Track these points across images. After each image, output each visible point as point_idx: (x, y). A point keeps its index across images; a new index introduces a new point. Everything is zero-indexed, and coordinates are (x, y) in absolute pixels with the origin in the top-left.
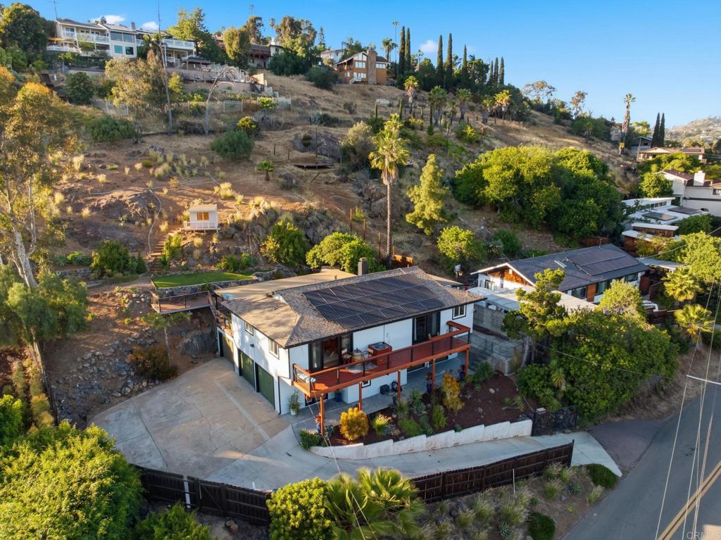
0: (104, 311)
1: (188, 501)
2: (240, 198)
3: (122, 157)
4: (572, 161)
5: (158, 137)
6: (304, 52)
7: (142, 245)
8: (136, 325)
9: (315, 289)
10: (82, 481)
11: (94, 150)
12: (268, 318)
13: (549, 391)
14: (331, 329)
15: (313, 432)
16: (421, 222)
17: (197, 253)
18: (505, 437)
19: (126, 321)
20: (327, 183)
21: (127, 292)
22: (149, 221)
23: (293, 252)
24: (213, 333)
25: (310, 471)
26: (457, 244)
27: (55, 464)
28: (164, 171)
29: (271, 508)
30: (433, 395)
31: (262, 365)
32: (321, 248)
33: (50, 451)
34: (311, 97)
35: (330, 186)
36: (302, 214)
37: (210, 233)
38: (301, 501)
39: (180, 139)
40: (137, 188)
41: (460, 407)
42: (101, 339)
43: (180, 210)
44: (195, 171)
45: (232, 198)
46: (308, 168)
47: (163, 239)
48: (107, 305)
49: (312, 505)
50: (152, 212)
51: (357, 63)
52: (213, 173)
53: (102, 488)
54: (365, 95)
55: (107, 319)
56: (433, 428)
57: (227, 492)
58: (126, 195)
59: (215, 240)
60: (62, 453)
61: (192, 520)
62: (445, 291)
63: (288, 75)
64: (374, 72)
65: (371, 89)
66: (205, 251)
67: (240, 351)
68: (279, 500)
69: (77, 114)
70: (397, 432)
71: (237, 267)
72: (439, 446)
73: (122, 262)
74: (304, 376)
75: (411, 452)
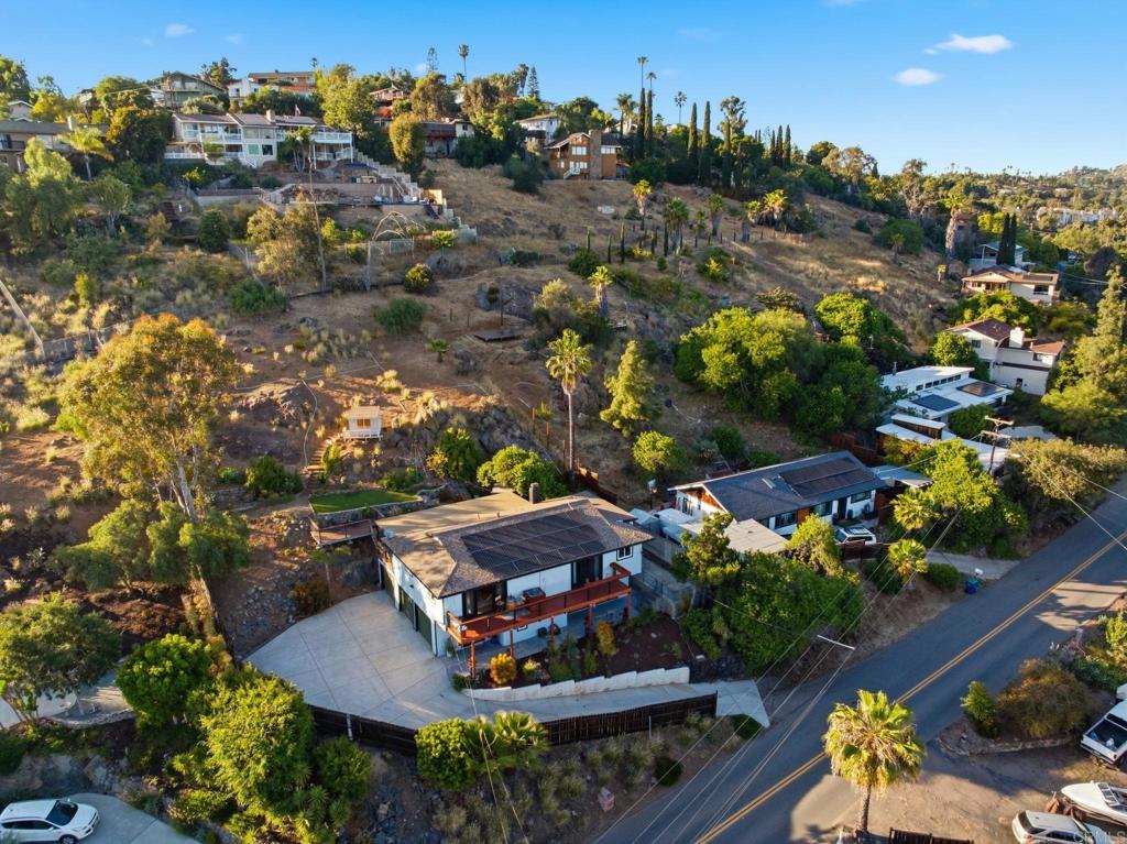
0: (263, 539)
1: (350, 734)
2: (406, 392)
3: (270, 334)
4: (842, 314)
5: (310, 299)
6: (501, 132)
7: (296, 457)
8: (296, 556)
9: (473, 531)
10: (271, 715)
11: (236, 323)
12: (427, 563)
13: (709, 639)
14: (485, 577)
15: (466, 675)
16: (618, 421)
17: (357, 467)
18: (660, 684)
19: (286, 552)
20: (512, 363)
21: (284, 518)
22: (304, 425)
23: (463, 466)
24: (374, 564)
25: (459, 711)
26: (654, 454)
27: (248, 701)
28: (319, 354)
29: (418, 741)
30: (589, 640)
31: (421, 606)
32: (492, 466)
33: (242, 691)
34: (506, 213)
35: (516, 367)
36: (477, 415)
37: (372, 441)
38: (442, 737)
39: (336, 301)
40: (288, 380)
41: (613, 653)
42: (264, 574)
43: (339, 410)
44: (354, 352)
45: (397, 391)
46: (491, 341)
47: (320, 447)
48: (265, 533)
49: (450, 740)
50: (307, 413)
51: (574, 148)
52: (376, 352)
53: (287, 721)
54: (582, 199)
55: (266, 550)
56: (583, 674)
57: (383, 728)
58: (276, 390)
59: (377, 451)
60: (252, 693)
61: (355, 748)
62: (612, 530)
63: (479, 167)
64: (599, 160)
65: (592, 189)
66: (366, 464)
67: (400, 588)
68: (425, 736)
69: (211, 269)
70: (545, 677)
71: (401, 484)
72: (588, 691)
73: (279, 481)
74: (456, 624)
75: (560, 696)
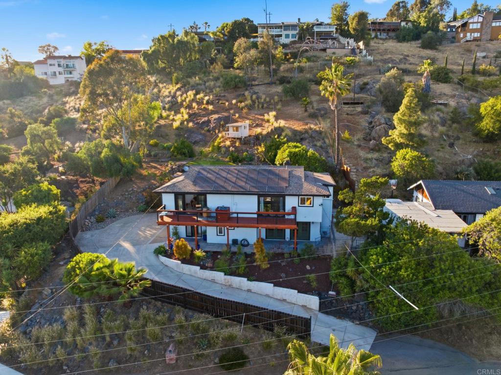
2: (272, 121)
6: (426, 22)
14: (190, 189)
17: (223, 150)
18: (293, 302)
22: (217, 131)
28: (246, 105)
40: (223, 114)
44: (265, 105)
45: (269, 121)
51: (471, 25)
54: (466, 51)
59: (238, 144)
64: (489, 30)
66: (227, 149)
72: (234, 286)
75: (213, 281)
